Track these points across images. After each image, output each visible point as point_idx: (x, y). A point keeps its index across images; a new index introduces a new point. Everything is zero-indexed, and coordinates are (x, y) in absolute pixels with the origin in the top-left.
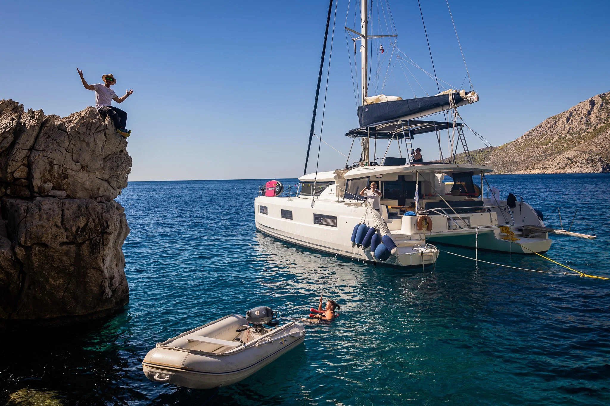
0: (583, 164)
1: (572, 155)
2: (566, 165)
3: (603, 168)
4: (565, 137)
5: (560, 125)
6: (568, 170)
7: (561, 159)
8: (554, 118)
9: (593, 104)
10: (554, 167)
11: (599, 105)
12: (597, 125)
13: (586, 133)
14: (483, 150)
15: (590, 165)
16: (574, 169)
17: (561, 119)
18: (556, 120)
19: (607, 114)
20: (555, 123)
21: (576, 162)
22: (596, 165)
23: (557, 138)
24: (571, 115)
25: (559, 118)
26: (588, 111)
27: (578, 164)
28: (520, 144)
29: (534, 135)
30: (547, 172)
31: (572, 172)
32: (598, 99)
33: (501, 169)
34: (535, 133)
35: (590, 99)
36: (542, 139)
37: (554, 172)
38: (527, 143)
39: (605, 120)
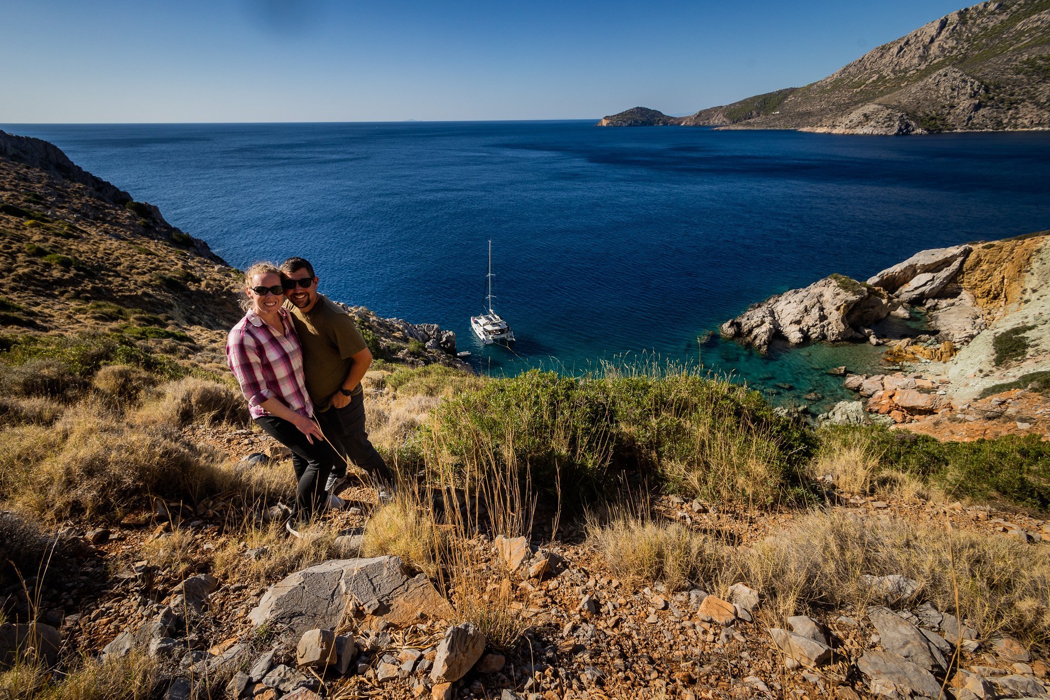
0: (878, 122)
1: (872, 110)
2: (860, 123)
3: (900, 130)
4: (885, 77)
5: (887, 59)
6: (859, 131)
7: (856, 115)
8: (883, 48)
9: (943, 24)
10: (844, 125)
11: (951, 27)
12: (935, 59)
13: (914, 72)
14: (780, 92)
15: (886, 124)
16: (866, 130)
17: (892, 50)
18: (884, 49)
19: (955, 42)
20: (881, 56)
21: (871, 120)
22: (893, 125)
23: (875, 77)
24: (907, 43)
25: (889, 49)
26: (932, 38)
27: (872, 123)
28: (827, 86)
29: (849, 72)
30: (835, 131)
31: (862, 133)
32: (954, 18)
33: (788, 122)
34: (851, 69)
35: (943, 18)
36: (857, 79)
37: (841, 132)
38: (837, 84)
39: (948, 52)
